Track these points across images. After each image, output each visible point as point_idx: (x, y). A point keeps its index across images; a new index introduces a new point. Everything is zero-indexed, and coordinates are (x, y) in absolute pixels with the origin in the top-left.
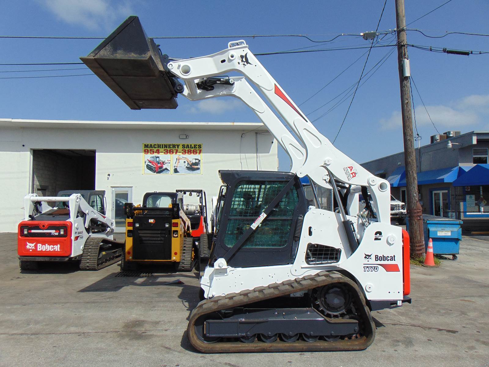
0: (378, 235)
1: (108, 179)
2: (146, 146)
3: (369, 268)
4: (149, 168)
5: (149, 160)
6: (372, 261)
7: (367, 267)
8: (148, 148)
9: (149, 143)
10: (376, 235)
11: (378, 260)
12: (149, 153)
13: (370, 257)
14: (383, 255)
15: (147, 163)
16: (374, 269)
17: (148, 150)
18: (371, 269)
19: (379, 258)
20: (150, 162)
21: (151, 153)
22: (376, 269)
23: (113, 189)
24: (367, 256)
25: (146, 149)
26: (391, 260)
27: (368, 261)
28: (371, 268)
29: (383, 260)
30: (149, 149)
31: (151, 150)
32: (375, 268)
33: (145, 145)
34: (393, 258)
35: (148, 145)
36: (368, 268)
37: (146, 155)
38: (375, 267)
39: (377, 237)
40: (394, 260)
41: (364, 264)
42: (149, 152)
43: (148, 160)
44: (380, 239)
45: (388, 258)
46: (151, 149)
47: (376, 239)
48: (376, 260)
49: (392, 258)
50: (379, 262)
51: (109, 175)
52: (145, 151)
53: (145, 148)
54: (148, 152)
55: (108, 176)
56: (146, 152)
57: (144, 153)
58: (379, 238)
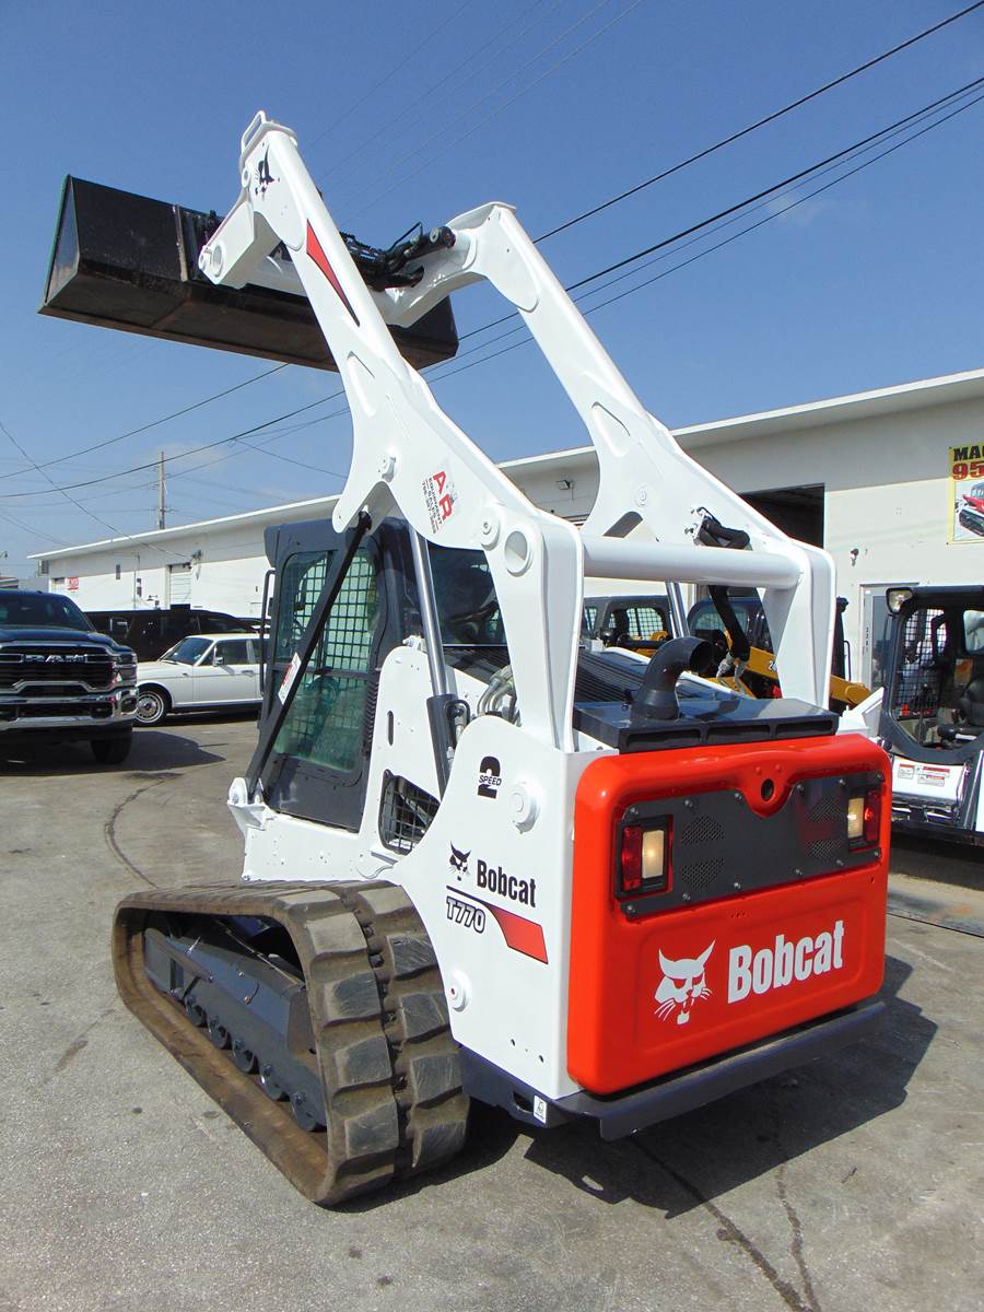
0: (489, 772)
1: (854, 564)
2: (961, 455)
3: (460, 908)
4: (968, 521)
5: (969, 496)
6: (469, 883)
7: (457, 904)
8: (965, 458)
9: (967, 443)
10: (484, 774)
11: (483, 885)
12: (969, 476)
13: (464, 865)
14: (500, 869)
15: (960, 508)
16: (474, 918)
17: (964, 466)
18: (467, 913)
19: (487, 875)
20: (971, 503)
21: (973, 474)
22: (479, 924)
23: (868, 592)
24: (459, 858)
25: (958, 462)
26: (521, 900)
27: (459, 879)
28: (466, 910)
29: (500, 892)
30: (968, 462)
31: (973, 466)
32: (477, 917)
33: (957, 451)
34: (527, 893)
35: (965, 450)
36: (456, 906)
37: (959, 483)
38: (476, 910)
39: (486, 783)
40: (533, 905)
41: (448, 887)
42: (969, 471)
43: (965, 498)
44: (492, 794)
45: (514, 888)
46: (975, 460)
47: (485, 791)
48: (479, 884)
49: (525, 890)
50: (486, 894)
51: (855, 552)
52: (955, 470)
53: (956, 460)
54: (964, 473)
55: (853, 556)
56: (960, 472)
57: (951, 479)
58: (492, 787)
